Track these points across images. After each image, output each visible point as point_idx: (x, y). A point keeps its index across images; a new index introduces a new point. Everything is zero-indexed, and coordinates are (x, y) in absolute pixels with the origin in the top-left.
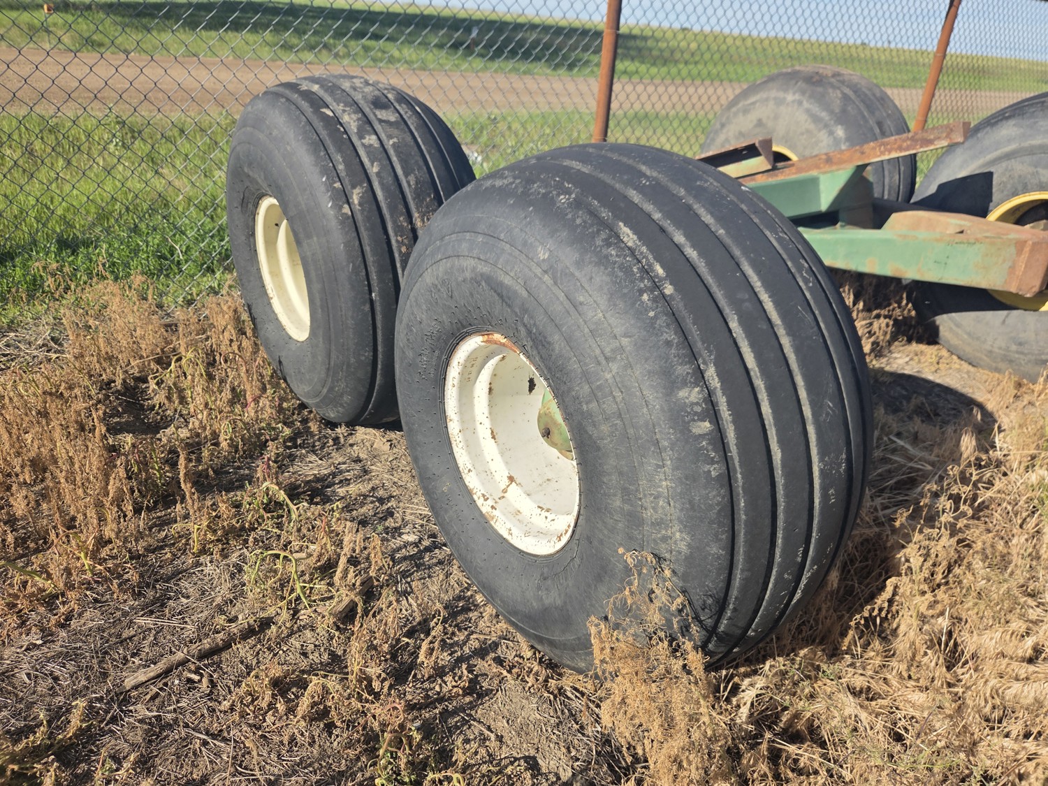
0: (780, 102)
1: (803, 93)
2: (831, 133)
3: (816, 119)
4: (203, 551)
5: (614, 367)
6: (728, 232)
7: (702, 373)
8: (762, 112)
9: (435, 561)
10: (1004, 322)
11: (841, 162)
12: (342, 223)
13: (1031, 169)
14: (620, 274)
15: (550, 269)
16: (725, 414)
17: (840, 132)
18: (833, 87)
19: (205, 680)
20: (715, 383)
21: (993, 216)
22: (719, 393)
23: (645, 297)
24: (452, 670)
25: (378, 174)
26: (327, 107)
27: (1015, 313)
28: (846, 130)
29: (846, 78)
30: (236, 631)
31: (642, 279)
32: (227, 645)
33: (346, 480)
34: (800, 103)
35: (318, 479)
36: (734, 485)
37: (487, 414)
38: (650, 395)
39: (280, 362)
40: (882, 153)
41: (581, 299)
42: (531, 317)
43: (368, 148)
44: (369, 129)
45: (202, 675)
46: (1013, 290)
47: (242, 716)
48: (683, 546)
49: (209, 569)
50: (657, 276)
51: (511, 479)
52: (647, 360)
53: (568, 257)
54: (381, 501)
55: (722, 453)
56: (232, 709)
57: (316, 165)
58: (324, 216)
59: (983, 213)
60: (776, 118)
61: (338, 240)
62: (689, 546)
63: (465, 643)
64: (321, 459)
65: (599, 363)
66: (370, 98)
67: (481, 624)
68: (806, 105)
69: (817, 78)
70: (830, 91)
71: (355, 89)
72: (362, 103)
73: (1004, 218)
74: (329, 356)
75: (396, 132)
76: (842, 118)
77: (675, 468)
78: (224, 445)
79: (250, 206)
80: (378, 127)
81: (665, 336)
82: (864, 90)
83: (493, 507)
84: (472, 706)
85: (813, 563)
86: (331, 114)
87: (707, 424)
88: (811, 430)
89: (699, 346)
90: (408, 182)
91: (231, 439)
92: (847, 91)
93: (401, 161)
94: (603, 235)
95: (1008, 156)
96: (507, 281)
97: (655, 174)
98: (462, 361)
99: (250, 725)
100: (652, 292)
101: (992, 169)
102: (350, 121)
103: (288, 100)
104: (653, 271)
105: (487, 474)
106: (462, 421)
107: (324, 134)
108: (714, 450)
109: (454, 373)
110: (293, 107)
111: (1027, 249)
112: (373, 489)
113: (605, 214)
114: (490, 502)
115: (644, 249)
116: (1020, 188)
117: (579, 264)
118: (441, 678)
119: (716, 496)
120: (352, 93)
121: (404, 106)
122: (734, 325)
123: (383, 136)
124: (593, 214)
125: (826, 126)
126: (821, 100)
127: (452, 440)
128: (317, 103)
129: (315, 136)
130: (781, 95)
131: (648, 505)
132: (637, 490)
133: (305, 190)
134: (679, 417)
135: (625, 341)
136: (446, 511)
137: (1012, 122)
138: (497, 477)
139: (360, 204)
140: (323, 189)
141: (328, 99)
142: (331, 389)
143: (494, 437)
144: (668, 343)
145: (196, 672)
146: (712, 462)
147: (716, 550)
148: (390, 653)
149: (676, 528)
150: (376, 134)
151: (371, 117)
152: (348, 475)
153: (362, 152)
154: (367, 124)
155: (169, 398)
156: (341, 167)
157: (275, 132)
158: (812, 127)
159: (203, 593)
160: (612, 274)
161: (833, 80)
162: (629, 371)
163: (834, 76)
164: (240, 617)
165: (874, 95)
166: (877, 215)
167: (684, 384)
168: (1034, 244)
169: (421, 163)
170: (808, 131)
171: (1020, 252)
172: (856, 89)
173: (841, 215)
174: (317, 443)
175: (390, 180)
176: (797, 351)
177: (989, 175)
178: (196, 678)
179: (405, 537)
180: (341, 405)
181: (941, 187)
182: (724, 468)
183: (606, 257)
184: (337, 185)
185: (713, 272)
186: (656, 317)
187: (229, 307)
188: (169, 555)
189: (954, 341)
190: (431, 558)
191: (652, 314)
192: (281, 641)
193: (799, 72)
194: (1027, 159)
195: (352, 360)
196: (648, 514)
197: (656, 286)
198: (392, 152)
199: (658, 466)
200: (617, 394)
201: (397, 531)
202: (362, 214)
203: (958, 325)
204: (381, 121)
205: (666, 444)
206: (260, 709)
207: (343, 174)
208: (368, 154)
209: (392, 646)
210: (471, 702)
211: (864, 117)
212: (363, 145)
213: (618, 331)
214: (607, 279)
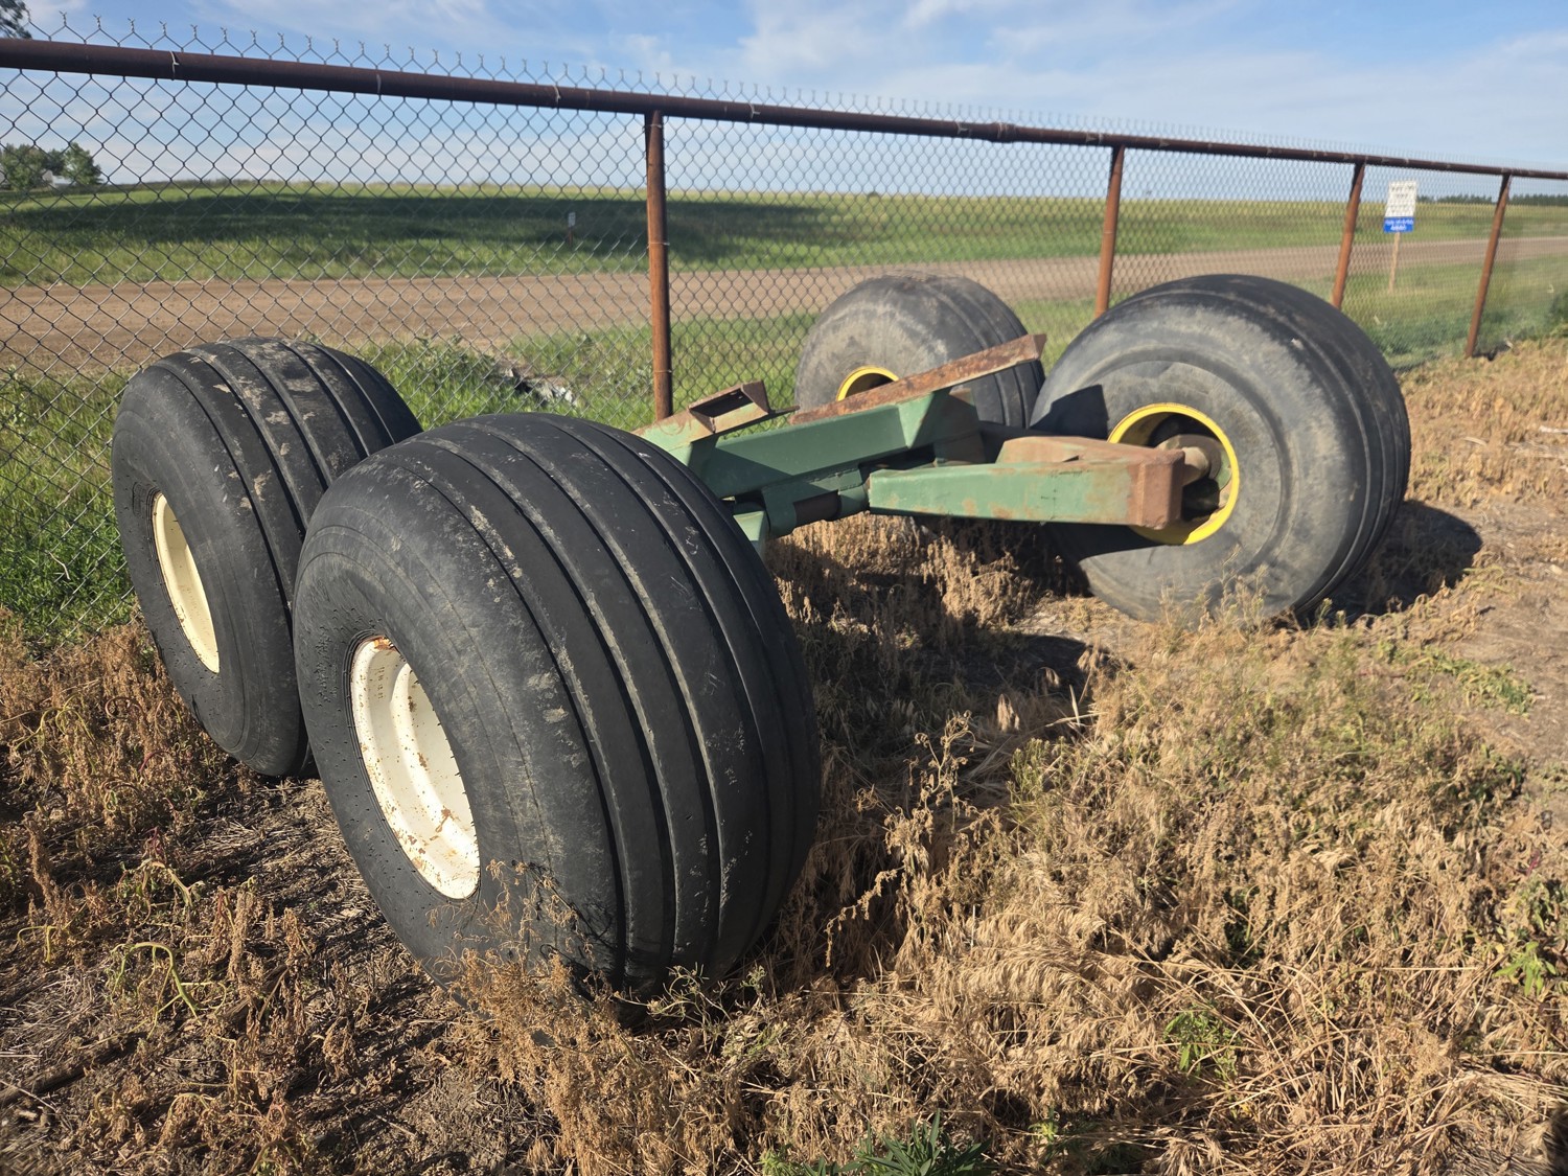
0: (871, 315)
1: (895, 303)
2: (931, 349)
3: (912, 334)
4: (62, 960)
5: (465, 660)
6: (594, 506)
7: (553, 658)
8: (853, 328)
9: (381, 937)
10: (1150, 562)
11: (922, 388)
12: (241, 519)
13: (1140, 380)
14: (466, 560)
15: (402, 560)
16: (581, 697)
17: (941, 348)
18: (928, 295)
19: (43, 1118)
20: (568, 666)
21: (1116, 436)
22: (573, 676)
23: (491, 582)
24: (377, 1067)
25: (287, 457)
26: (224, 382)
27: (1160, 549)
28: (947, 344)
29: (943, 283)
30: (91, 1052)
31: (488, 564)
32: (77, 1074)
33: (280, 850)
34: (892, 316)
35: (238, 853)
36: (601, 774)
37: (412, 736)
38: (501, 685)
39: (194, 704)
40: (962, 375)
41: (431, 590)
42: (391, 615)
43: (273, 427)
44: (276, 403)
45: (39, 1113)
46: (1139, 523)
47: (85, 1154)
48: (558, 850)
49: (68, 982)
50: (507, 559)
51: (446, 813)
52: (495, 649)
53: (418, 546)
54: (323, 871)
55: (581, 740)
56: (74, 1146)
57: (206, 453)
58: (218, 513)
59: (1102, 433)
60: (869, 334)
61: (238, 540)
62: (564, 849)
63: (401, 1033)
64: (248, 827)
65: (451, 658)
66: (281, 366)
67: (429, 1007)
68: (899, 317)
69: (909, 284)
70: (925, 299)
71: (262, 356)
72: (270, 374)
73: (1124, 439)
74: (242, 686)
75: (313, 404)
76: (941, 330)
77: (535, 764)
78: (109, 821)
79: (143, 505)
80: (289, 401)
81: (512, 622)
82: (965, 295)
83: (421, 851)
84: (396, 1106)
85: (728, 857)
86: (227, 390)
87: (561, 711)
88: (691, 705)
89: (550, 630)
90: (329, 463)
91: (118, 813)
92: (944, 298)
93: (318, 438)
94: (452, 521)
95: (1113, 366)
96: (367, 577)
97: (528, 449)
98: (364, 674)
99: (95, 1163)
100: (498, 577)
101: (1100, 382)
102: (252, 396)
103: (173, 375)
104: (503, 554)
105: (419, 810)
106: (380, 749)
107: (216, 414)
108: (571, 738)
109: (359, 689)
110: (179, 385)
111: (1142, 474)
112: (314, 857)
113: (459, 498)
114: (418, 845)
115: (494, 532)
116: (1134, 402)
117: (428, 553)
118: (361, 1078)
119: (581, 788)
120: (259, 362)
121: (328, 371)
122: (592, 603)
123: (295, 411)
124: (445, 498)
125: (924, 341)
126: (914, 310)
127: (370, 773)
128: (209, 375)
129: (205, 419)
130: (871, 306)
131: (517, 809)
132: (504, 794)
133: (194, 484)
134: (533, 706)
135: (474, 631)
136: (370, 865)
137: (1113, 326)
138: (430, 813)
139: (263, 495)
140: (215, 481)
141: (226, 372)
142: (252, 731)
143: (423, 764)
144: (515, 629)
145: (34, 1108)
146: (571, 752)
147: (592, 849)
148: (297, 1057)
149: (548, 830)
150: (286, 408)
151: (281, 389)
152: (282, 844)
153: (266, 433)
154: (275, 398)
155: (38, 768)
156: (238, 453)
157: (157, 416)
158: (909, 343)
159: (56, 1013)
160: (459, 561)
161: (927, 286)
162: (480, 663)
163: (928, 281)
164: (101, 1036)
165: (978, 301)
166: (985, 446)
167: (534, 670)
168: (1149, 467)
169: (346, 436)
170: (906, 349)
171: (1135, 477)
172: (955, 296)
173: (937, 451)
174: (246, 807)
175: (304, 462)
176: (667, 624)
177: (1098, 390)
178: (32, 1115)
179: (345, 913)
180: (270, 751)
181: (1055, 405)
182: (585, 756)
183: (453, 543)
184: (234, 475)
185: (569, 551)
186: (501, 603)
187: (123, 638)
188: (15, 972)
189: (1107, 591)
190: (377, 934)
191: (497, 600)
192: (153, 1060)
193: (890, 278)
194: (1132, 368)
195: (272, 690)
196: (520, 819)
197: (504, 570)
198: (306, 429)
199: (519, 763)
200: (471, 689)
201: (338, 907)
202: (267, 506)
203: (1104, 570)
204: (292, 393)
205: (523, 737)
206: (113, 1143)
207: (240, 461)
208: (274, 434)
209: (299, 1047)
210: (394, 1101)
211: (967, 327)
212: (268, 424)
213: (466, 621)
214: (453, 566)
